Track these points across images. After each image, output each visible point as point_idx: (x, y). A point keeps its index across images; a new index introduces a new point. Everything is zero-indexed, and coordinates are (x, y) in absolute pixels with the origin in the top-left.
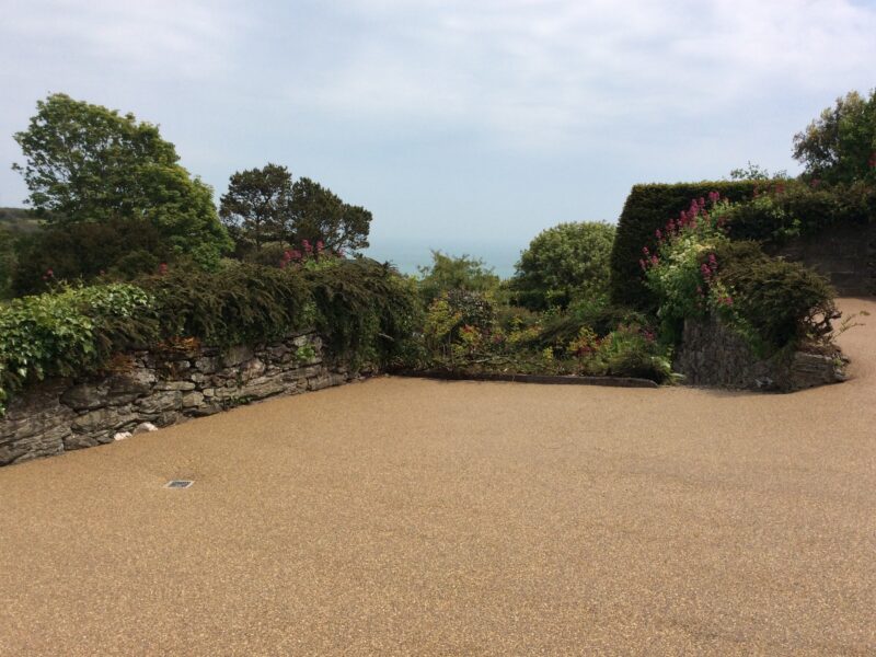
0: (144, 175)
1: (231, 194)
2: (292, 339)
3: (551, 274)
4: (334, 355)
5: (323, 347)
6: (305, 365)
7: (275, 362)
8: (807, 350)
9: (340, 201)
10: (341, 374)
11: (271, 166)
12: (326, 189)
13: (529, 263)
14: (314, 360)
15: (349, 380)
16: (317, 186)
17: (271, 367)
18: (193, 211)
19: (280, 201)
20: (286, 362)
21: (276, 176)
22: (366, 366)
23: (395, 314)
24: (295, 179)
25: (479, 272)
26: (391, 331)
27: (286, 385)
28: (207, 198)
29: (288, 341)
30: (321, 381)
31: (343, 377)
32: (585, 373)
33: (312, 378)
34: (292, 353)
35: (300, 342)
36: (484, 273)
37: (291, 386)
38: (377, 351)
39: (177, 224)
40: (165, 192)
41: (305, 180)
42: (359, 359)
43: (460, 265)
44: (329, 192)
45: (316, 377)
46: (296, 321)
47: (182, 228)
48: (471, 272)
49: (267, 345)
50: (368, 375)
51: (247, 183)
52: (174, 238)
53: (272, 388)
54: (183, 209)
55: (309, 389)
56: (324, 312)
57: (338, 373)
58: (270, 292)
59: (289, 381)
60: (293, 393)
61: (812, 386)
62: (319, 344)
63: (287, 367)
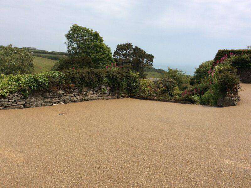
0: (94, 45)
1: (116, 50)
2: (101, 86)
3: (204, 75)
4: (113, 91)
5: (110, 89)
6: (104, 93)
7: (96, 91)
8: (228, 96)
9: (145, 53)
10: (116, 96)
11: (127, 43)
12: (142, 49)
13: (198, 72)
14: (107, 92)
15: (118, 98)
16: (140, 49)
17: (95, 93)
18: (105, 55)
19: (129, 52)
20: (99, 92)
21: (128, 46)
22: (124, 95)
23: (132, 82)
24: (134, 47)
25: (181, 74)
26: (130, 87)
27: (99, 97)
28: (109, 51)
29: (100, 87)
30: (109, 97)
31: (116, 97)
32: (175, 100)
33: (106, 96)
34: (101, 90)
35: (103, 87)
36: (183, 74)
37: (100, 98)
38: (127, 91)
39: (101, 58)
40: (99, 50)
41: (136, 47)
42: (121, 93)
43: (176, 71)
44: (143, 50)
45: (107, 96)
46: (101, 82)
47: (102, 59)
48: (179, 74)
49: (94, 87)
50: (124, 97)
51: (121, 48)
52: (100, 62)
53: (95, 98)
54: (103, 54)
55: (105, 99)
56: (110, 81)
57: (114, 96)
58: (93, 75)
59: (100, 97)
60: (101, 99)
61: (228, 106)
62: (109, 88)
63: (99, 93)
